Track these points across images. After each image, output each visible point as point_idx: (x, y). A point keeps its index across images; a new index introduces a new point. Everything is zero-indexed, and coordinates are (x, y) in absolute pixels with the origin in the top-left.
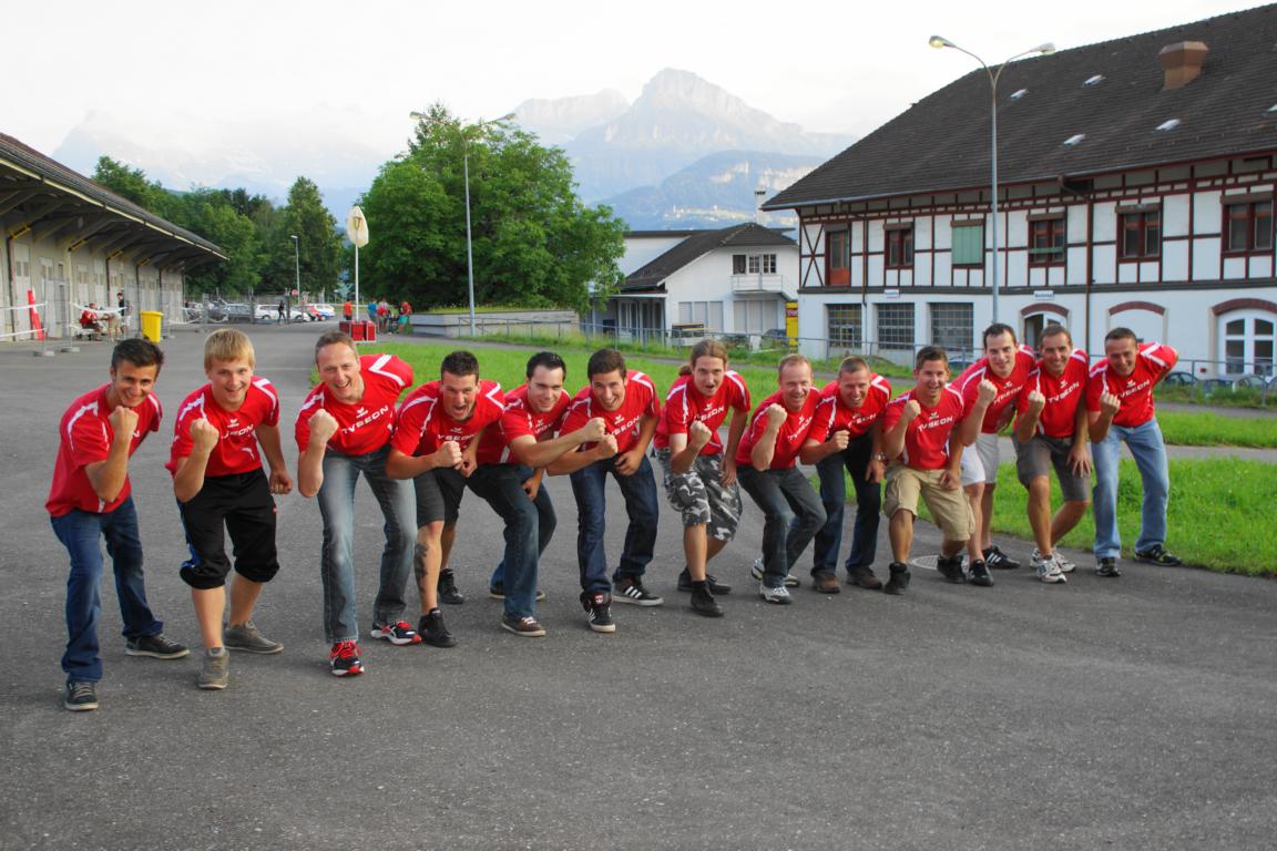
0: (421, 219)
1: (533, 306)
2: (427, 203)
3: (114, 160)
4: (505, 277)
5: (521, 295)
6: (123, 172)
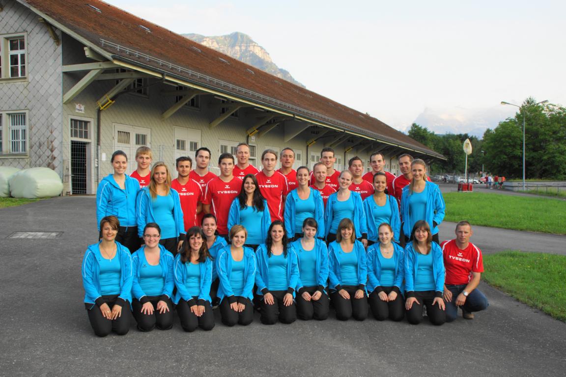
0: (512, 144)
1: (562, 180)
2: (515, 137)
3: (417, 124)
4: (548, 167)
5: (554, 174)
6: (420, 129)
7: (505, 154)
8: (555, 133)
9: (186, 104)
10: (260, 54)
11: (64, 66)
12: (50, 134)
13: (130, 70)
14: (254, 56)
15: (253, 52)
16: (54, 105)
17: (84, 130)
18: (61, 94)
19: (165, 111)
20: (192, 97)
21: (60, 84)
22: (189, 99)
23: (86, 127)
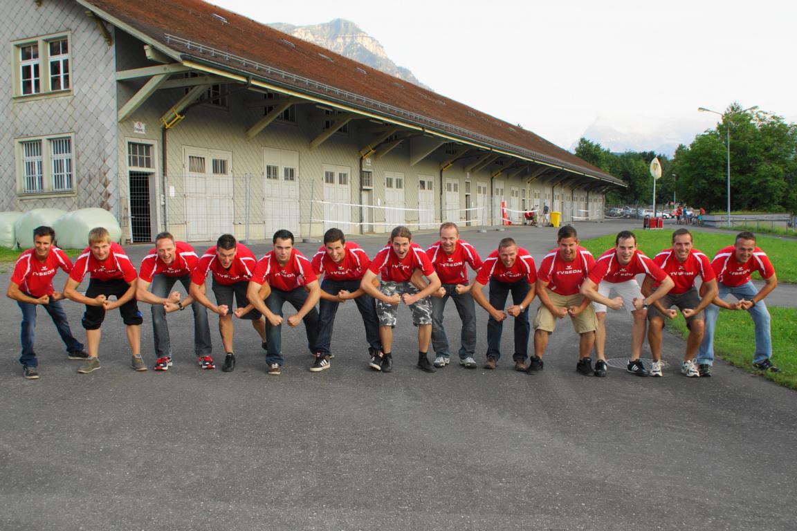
0: (713, 164)
1: (776, 212)
2: (717, 156)
3: (587, 139)
4: (758, 196)
5: (767, 205)
6: (590, 145)
7: (704, 177)
8: (767, 149)
9: (278, 118)
10: (371, 48)
11: (119, 73)
12: (102, 163)
13: (203, 74)
14: (363, 50)
15: (362, 45)
16: (107, 125)
17: (145, 156)
18: (116, 110)
19: (251, 127)
20: (286, 108)
21: (113, 97)
22: (282, 111)
23: (148, 153)
